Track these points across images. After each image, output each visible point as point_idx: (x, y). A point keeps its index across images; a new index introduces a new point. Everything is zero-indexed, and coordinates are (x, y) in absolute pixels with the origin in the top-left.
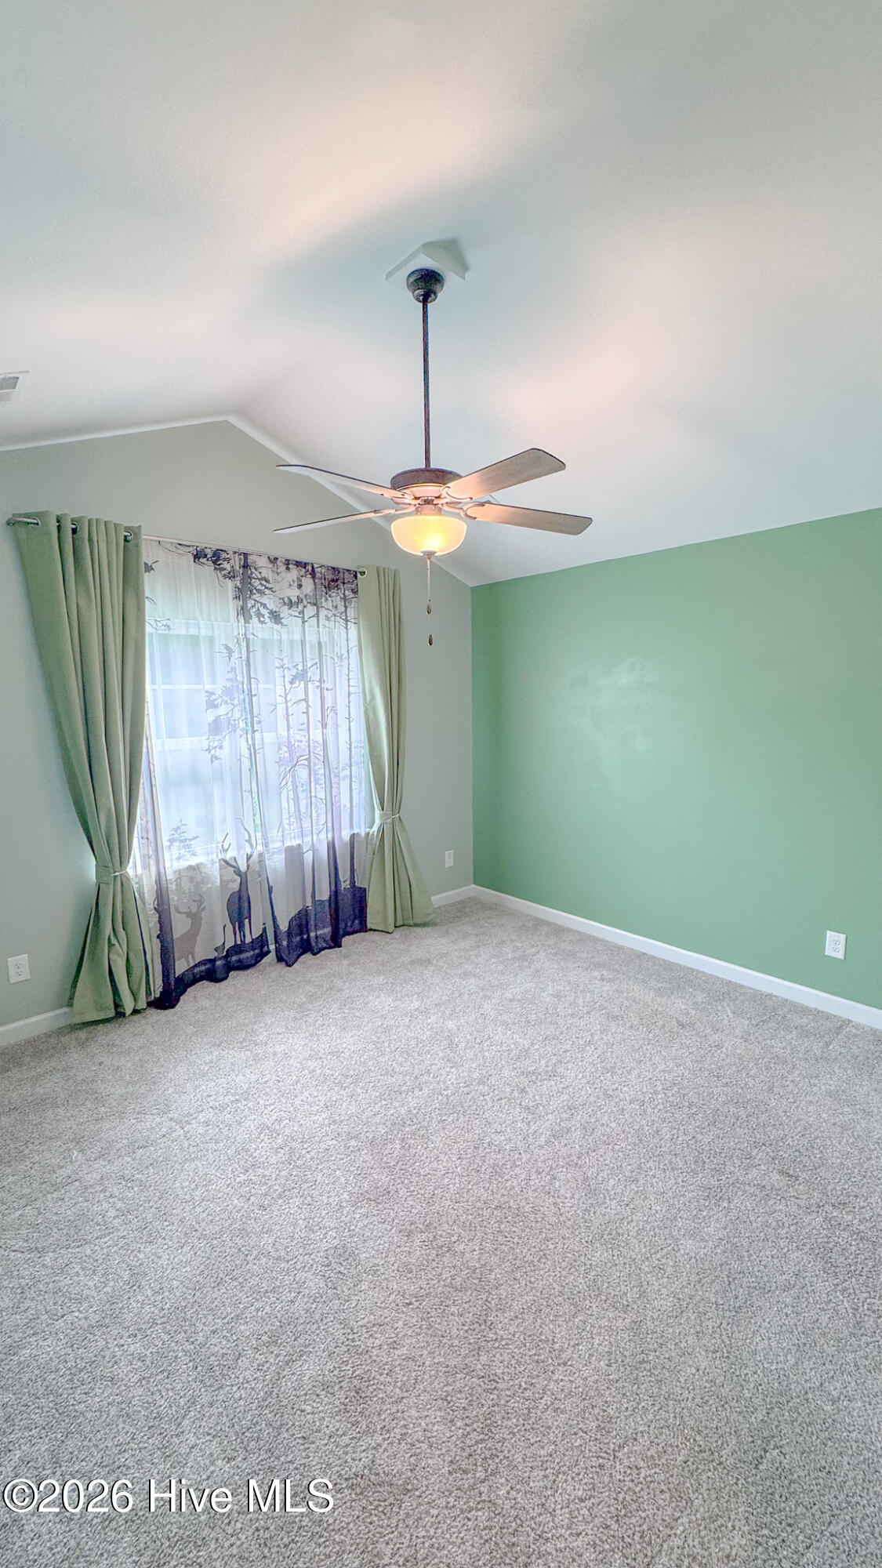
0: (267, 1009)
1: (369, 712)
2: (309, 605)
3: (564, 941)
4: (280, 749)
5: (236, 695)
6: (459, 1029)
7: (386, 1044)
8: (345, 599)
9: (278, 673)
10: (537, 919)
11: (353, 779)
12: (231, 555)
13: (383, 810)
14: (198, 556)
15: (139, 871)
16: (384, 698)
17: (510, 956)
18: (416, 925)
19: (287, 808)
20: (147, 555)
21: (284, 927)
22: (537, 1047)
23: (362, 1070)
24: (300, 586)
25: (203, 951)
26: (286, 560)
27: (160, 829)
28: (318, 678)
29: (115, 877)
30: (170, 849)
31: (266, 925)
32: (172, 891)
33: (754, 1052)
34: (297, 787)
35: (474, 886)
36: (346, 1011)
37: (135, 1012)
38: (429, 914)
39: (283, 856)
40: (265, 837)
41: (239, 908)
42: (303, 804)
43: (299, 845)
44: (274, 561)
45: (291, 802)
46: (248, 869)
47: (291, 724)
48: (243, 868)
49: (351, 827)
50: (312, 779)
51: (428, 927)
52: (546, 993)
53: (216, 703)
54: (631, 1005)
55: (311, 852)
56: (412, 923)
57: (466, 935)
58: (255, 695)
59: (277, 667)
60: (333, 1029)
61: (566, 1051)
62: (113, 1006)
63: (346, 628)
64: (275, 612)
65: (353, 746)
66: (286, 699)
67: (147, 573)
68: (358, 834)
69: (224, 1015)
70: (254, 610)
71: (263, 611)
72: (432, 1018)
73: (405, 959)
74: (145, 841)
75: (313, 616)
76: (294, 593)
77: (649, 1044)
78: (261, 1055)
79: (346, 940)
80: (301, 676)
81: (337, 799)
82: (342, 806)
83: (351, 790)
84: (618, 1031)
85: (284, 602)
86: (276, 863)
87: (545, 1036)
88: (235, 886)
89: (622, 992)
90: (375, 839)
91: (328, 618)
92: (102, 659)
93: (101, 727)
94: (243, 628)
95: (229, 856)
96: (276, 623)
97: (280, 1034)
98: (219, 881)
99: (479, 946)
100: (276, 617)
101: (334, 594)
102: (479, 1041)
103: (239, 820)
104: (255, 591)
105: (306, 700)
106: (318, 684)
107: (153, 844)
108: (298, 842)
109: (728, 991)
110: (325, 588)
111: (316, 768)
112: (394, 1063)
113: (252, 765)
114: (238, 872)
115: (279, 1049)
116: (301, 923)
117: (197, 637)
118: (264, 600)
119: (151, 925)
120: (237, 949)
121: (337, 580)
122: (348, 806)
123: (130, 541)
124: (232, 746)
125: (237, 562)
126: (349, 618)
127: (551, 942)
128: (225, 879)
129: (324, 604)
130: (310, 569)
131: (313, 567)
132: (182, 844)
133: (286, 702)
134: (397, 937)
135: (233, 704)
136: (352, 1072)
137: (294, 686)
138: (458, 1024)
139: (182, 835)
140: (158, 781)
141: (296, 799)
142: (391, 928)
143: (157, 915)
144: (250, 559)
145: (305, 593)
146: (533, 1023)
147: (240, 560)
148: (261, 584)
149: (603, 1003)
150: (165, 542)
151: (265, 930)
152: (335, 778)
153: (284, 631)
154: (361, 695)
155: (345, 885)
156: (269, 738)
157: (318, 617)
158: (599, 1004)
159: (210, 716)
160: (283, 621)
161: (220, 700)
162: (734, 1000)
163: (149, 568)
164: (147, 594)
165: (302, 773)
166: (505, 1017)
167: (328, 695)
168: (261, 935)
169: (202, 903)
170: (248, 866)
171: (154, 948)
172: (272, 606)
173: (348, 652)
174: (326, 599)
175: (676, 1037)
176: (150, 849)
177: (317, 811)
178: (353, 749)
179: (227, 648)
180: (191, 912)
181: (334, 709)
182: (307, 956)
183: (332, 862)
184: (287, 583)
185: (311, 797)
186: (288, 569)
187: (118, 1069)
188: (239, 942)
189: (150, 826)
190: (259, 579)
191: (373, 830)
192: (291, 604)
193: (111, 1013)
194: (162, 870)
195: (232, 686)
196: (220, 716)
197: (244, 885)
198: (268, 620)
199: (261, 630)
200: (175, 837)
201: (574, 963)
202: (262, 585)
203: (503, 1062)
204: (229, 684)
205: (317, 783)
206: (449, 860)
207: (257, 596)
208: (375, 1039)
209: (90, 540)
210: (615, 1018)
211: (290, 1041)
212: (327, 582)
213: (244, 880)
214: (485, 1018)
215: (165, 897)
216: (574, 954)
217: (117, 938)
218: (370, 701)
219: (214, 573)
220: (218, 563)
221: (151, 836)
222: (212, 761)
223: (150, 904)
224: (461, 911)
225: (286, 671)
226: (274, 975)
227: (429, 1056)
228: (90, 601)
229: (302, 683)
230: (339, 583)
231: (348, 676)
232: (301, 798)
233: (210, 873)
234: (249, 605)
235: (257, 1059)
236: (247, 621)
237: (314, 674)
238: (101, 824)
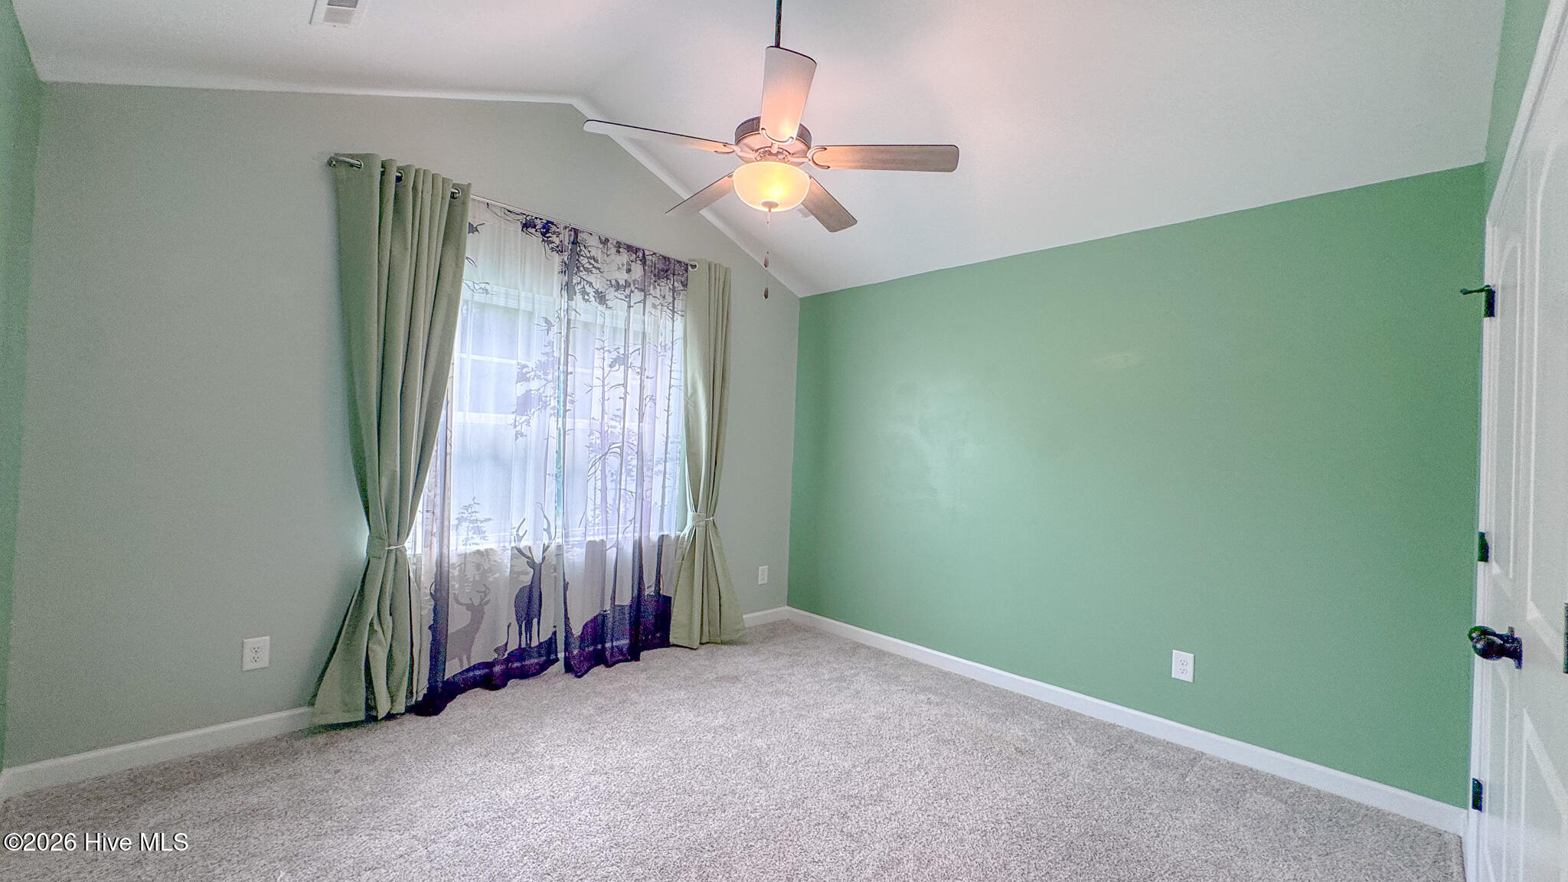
0: (548, 721)
1: (689, 406)
2: (636, 290)
3: (886, 665)
4: (591, 434)
5: (550, 371)
6: (769, 748)
7: (685, 761)
8: (674, 290)
9: (598, 354)
10: (855, 643)
11: (667, 476)
12: (561, 230)
13: (696, 512)
14: (527, 225)
15: (419, 551)
16: (706, 392)
17: (826, 677)
18: (723, 643)
19: (593, 499)
20: (473, 215)
21: (577, 631)
22: (859, 769)
23: (655, 787)
24: (629, 271)
25: (481, 652)
26: (618, 242)
27: (449, 504)
28: (639, 365)
29: (389, 551)
30: (457, 528)
31: (557, 628)
32: (453, 577)
33: (1104, 782)
34: (606, 477)
35: (787, 607)
36: (641, 725)
37: (390, 716)
38: (738, 630)
39: (584, 550)
40: (565, 527)
41: (528, 606)
42: (611, 495)
43: (603, 540)
44: (605, 242)
45: (599, 493)
46: (543, 561)
47: (606, 409)
48: (538, 559)
49: (661, 528)
50: (623, 470)
51: (737, 645)
52: (867, 714)
53: (528, 376)
54: (962, 730)
55: (615, 549)
56: (718, 640)
57: (777, 656)
58: (571, 373)
59: (597, 349)
60: (623, 743)
61: (893, 775)
62: (363, 707)
63: (673, 319)
64: (601, 293)
65: (670, 440)
66: (603, 382)
67: (471, 234)
68: (668, 535)
69: (497, 724)
70: (579, 287)
71: (588, 289)
72: (739, 736)
73: (712, 676)
74: (430, 515)
75: (640, 302)
76: (622, 277)
77: (986, 770)
78: (534, 769)
79: (644, 654)
80: (622, 360)
81: (648, 493)
82: (653, 502)
83: (664, 487)
84: (950, 755)
85: (611, 284)
86: (576, 556)
87: (867, 759)
88: (527, 580)
89: (952, 716)
90: (685, 543)
91: (654, 306)
92: (409, 314)
93: (398, 385)
94: (566, 304)
95: (522, 544)
96: (600, 303)
97: (560, 746)
98: (508, 570)
99: (792, 666)
100: (601, 298)
101: (663, 284)
102: (793, 761)
103: (540, 506)
104: (582, 269)
105: (625, 385)
106: (639, 370)
107: (438, 521)
108: (601, 538)
109: (1068, 719)
110: (655, 276)
111: (629, 458)
112: (693, 782)
113: (559, 448)
114: (532, 564)
115: (557, 762)
116: (597, 629)
117: (517, 310)
118: (591, 278)
119: (424, 612)
120: (521, 654)
121: (667, 271)
122: (660, 504)
123: (457, 198)
124: (542, 424)
125: (566, 238)
126: (676, 310)
127: (872, 665)
128: (515, 569)
129: (652, 292)
130: (641, 255)
131: (644, 254)
132: (471, 525)
133: (603, 386)
134: (702, 653)
135: (546, 380)
136: (642, 790)
137: (613, 369)
138: (769, 743)
139: (474, 514)
140: (454, 449)
141: (604, 490)
142: (696, 644)
143: (433, 603)
144: (581, 236)
145: (633, 278)
146: (854, 744)
147: (570, 236)
148: (589, 262)
149: (932, 726)
150: (495, 206)
151: (555, 633)
152: (647, 471)
153: (608, 312)
154: (682, 388)
155: (649, 591)
156: (581, 424)
157: (645, 303)
158: (927, 727)
159: (520, 389)
160: (608, 302)
161: (533, 374)
162: (1075, 729)
163: (473, 229)
164: (467, 254)
165: (613, 461)
166: (821, 737)
167: (648, 383)
168: (550, 639)
169: (486, 596)
170: (544, 558)
171: (423, 641)
172: (597, 285)
173: (672, 343)
174: (655, 288)
175: (1015, 764)
176: (435, 527)
177: (625, 506)
178: (669, 444)
179: (547, 321)
180: (473, 604)
181: (653, 399)
182: (601, 668)
183: (637, 560)
184: (616, 266)
185: (620, 489)
186: (618, 252)
187: (357, 778)
188: (523, 646)
189: (438, 499)
190: (588, 258)
191: (683, 533)
192: (618, 287)
193: (361, 716)
194: (445, 551)
195: (548, 360)
196: (531, 390)
197: (537, 579)
198: (592, 299)
199: (585, 310)
200: (465, 515)
201: (897, 686)
202: (590, 264)
203: (820, 784)
204: (544, 359)
205: (628, 474)
206: (763, 575)
207: (583, 274)
208: (673, 755)
209: (415, 188)
210: (946, 742)
211: (572, 754)
212: (657, 271)
213: (537, 573)
214: (799, 738)
215: (444, 580)
216: (897, 677)
217: (381, 624)
218: (691, 396)
219: (541, 245)
220: (547, 235)
221: (438, 511)
222: (517, 438)
223: (426, 588)
224: (773, 633)
225: (606, 354)
226: (559, 685)
227: (734, 775)
228: (406, 249)
229: (622, 367)
230: (669, 273)
231: (671, 367)
232: (608, 488)
233: (499, 561)
234: (575, 281)
235: (530, 772)
236: (570, 299)
237: (635, 360)
238: (382, 487)
